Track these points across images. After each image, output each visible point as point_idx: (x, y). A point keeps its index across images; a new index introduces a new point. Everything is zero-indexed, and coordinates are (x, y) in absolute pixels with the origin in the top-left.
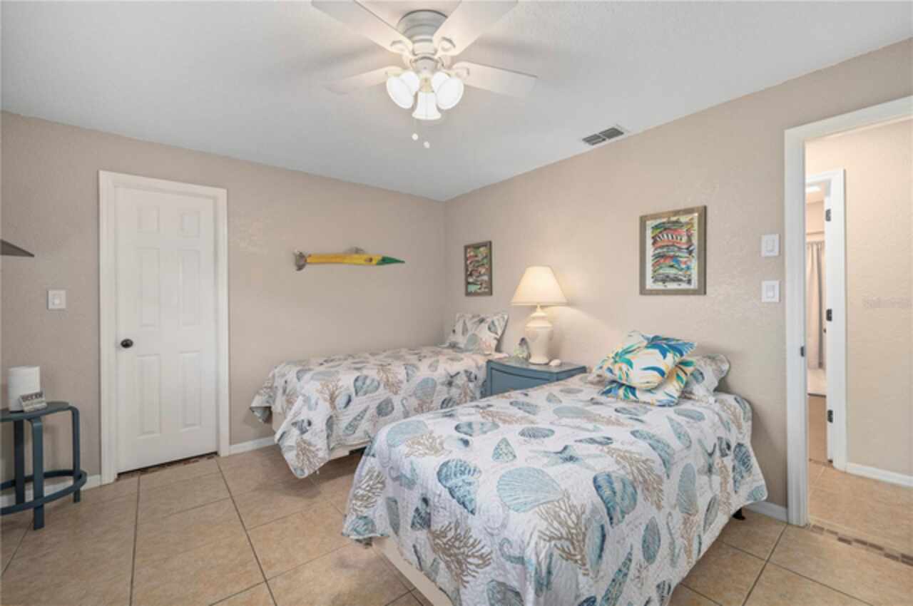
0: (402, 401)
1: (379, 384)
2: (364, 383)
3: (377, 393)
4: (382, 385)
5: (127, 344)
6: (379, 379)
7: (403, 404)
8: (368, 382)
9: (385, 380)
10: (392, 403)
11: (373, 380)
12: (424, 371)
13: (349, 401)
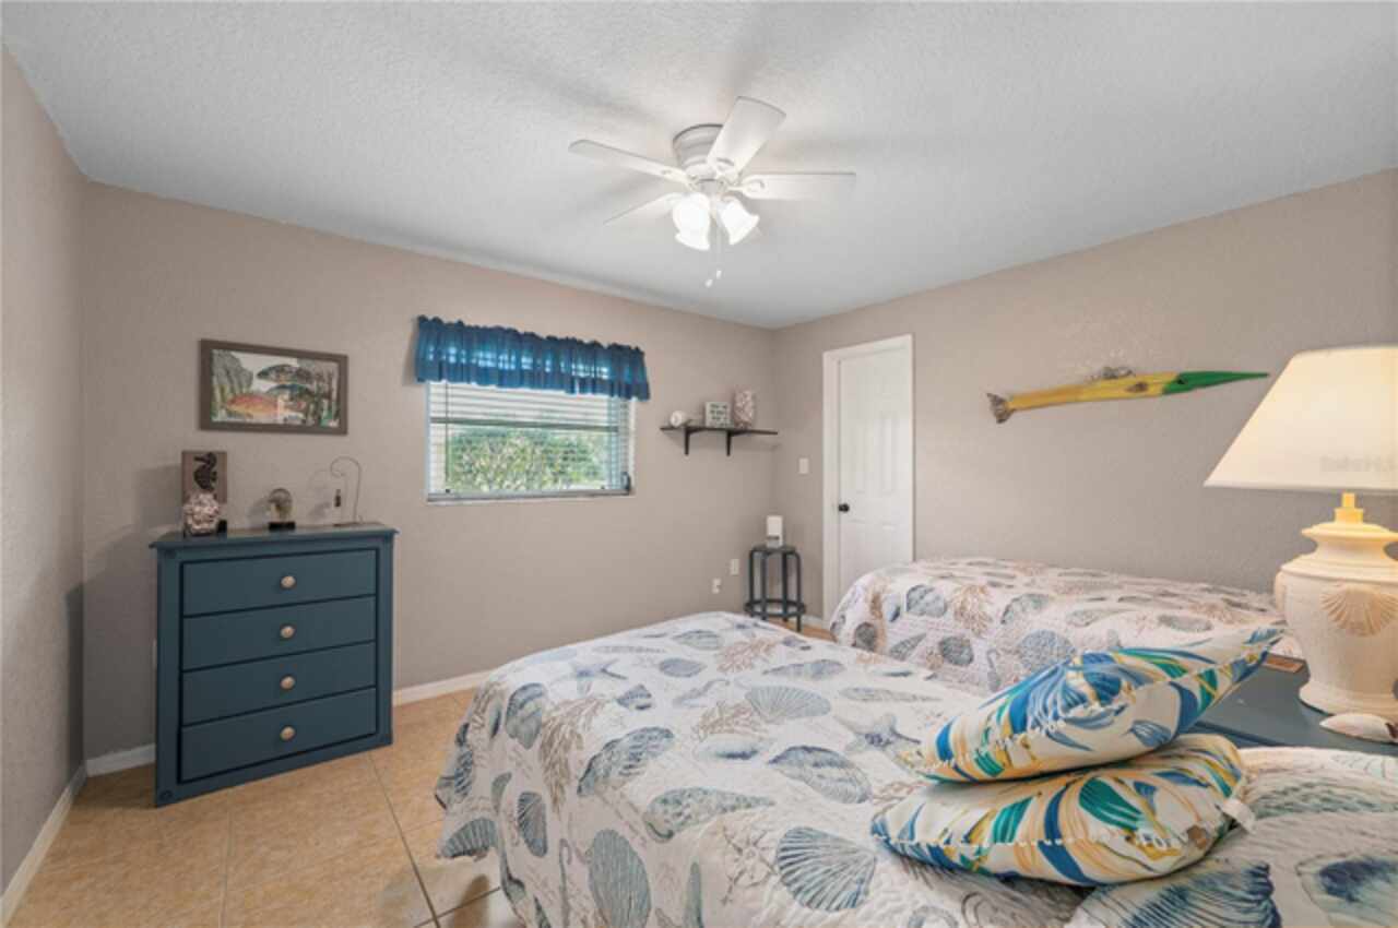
0: (989, 652)
1: (946, 608)
2: (922, 597)
3: (942, 620)
4: (950, 612)
5: (844, 508)
6: (948, 599)
7: (990, 660)
8: (929, 598)
9: (959, 605)
10: (969, 647)
11: (938, 598)
12: (1053, 618)
13: (896, 615)
